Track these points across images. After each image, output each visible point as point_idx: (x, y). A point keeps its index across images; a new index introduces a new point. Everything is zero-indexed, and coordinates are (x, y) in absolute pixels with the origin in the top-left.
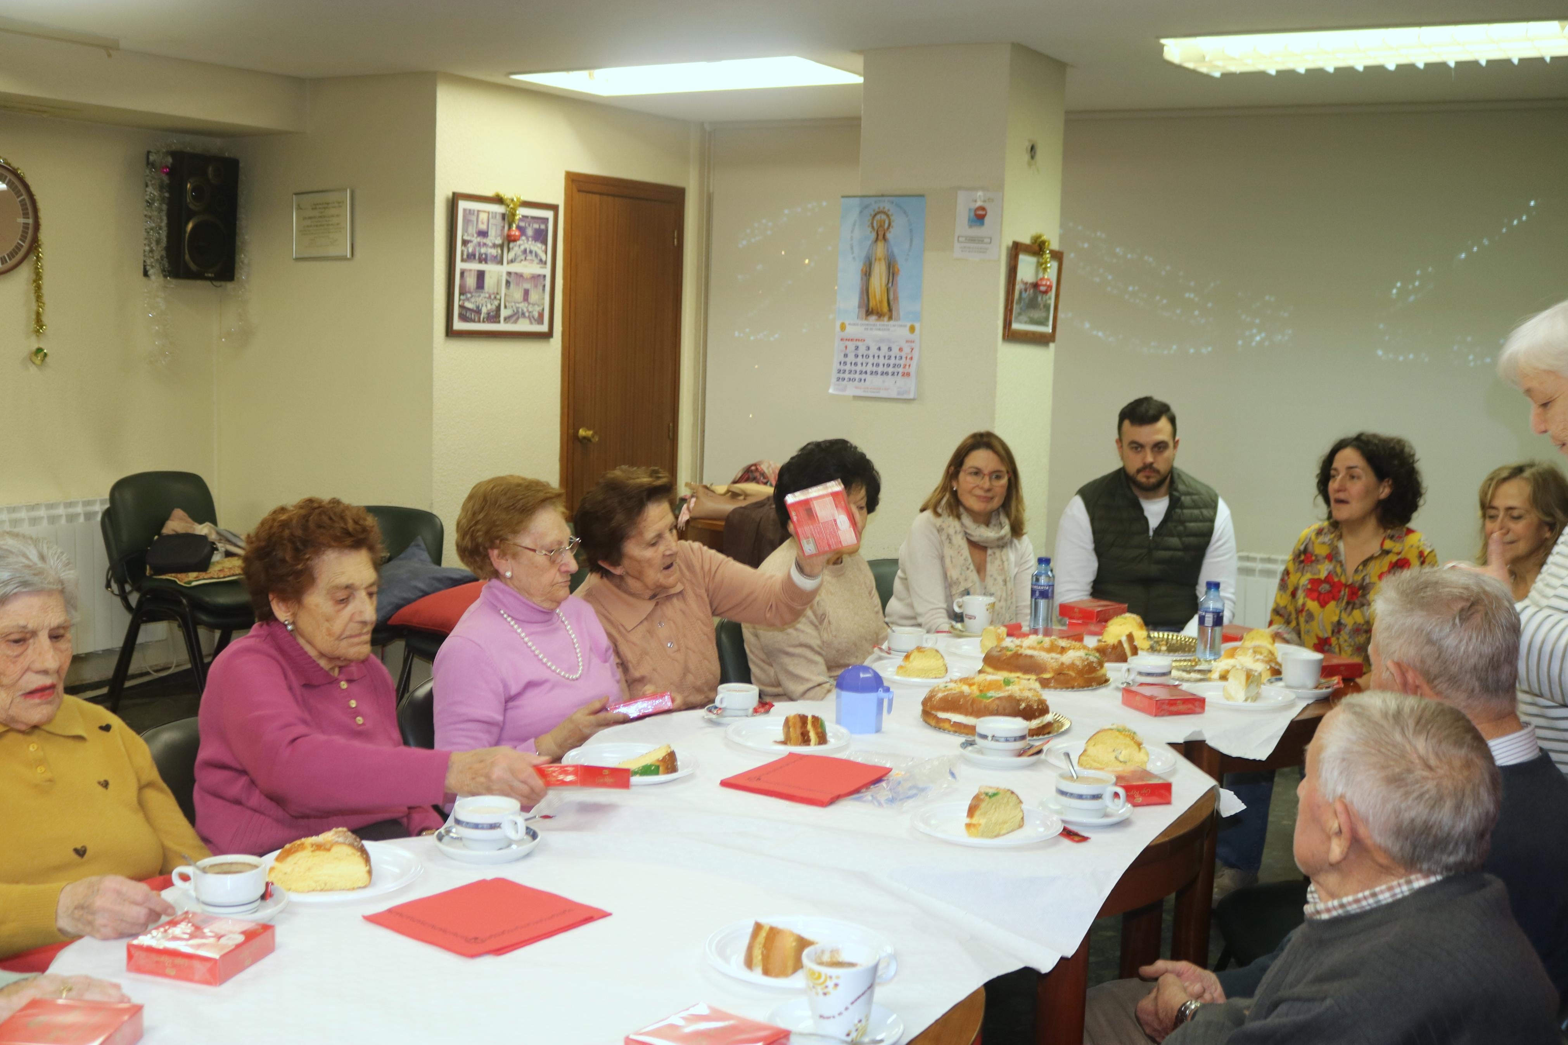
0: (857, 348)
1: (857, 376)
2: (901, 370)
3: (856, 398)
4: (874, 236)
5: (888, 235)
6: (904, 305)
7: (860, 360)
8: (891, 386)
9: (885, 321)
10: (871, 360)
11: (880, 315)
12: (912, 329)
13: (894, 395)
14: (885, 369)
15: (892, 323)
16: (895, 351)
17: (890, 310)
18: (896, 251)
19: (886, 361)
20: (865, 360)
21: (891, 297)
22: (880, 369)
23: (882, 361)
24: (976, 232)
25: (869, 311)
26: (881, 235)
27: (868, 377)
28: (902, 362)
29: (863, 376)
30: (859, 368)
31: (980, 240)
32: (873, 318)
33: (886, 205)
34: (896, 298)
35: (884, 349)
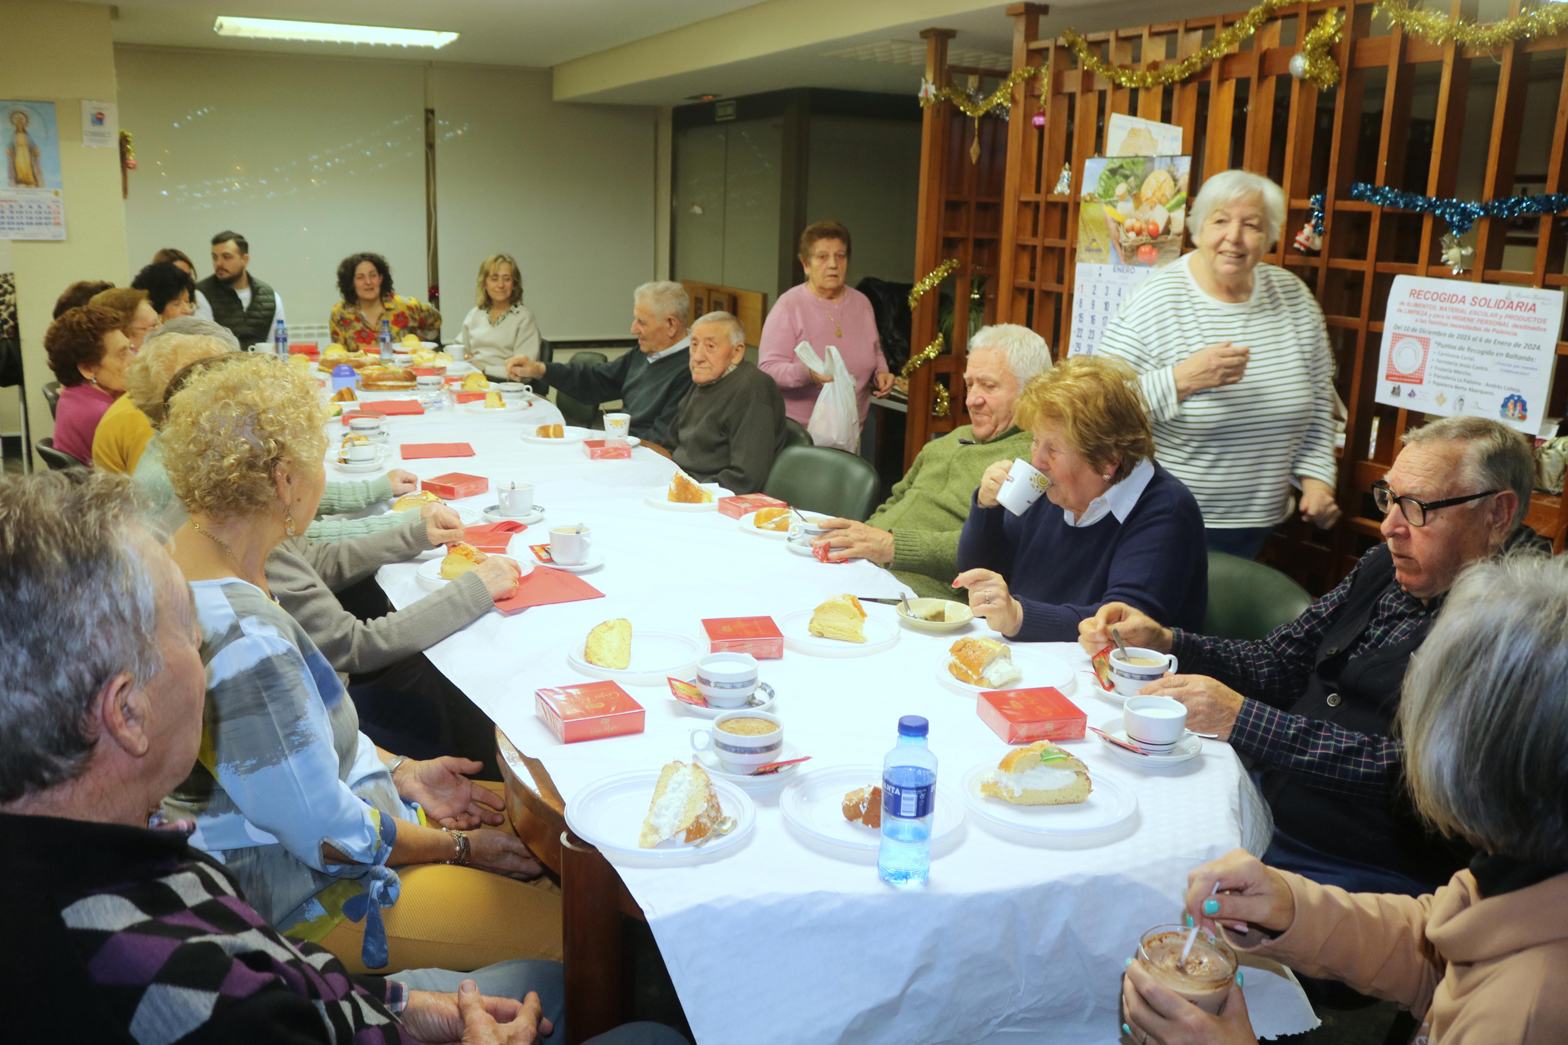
0: (11, 207)
1: (15, 226)
2: (52, 221)
3: (15, 241)
4: (14, 128)
5: (28, 129)
6: (47, 176)
7: (15, 215)
8: (46, 233)
9: (33, 189)
10: (24, 215)
11: (27, 183)
12: (56, 194)
13: (50, 238)
14: (39, 221)
15: (38, 189)
16: (44, 208)
17: (36, 180)
18: (36, 141)
19: (38, 216)
20: (19, 215)
21: (36, 171)
22: (34, 221)
23: (34, 215)
24: (97, 129)
25: (18, 180)
26: (21, 129)
27: (25, 227)
28: (52, 216)
29: (20, 226)
30: (15, 221)
31: (102, 135)
32: (22, 187)
33: (21, 107)
34: (40, 172)
35: (35, 206)
